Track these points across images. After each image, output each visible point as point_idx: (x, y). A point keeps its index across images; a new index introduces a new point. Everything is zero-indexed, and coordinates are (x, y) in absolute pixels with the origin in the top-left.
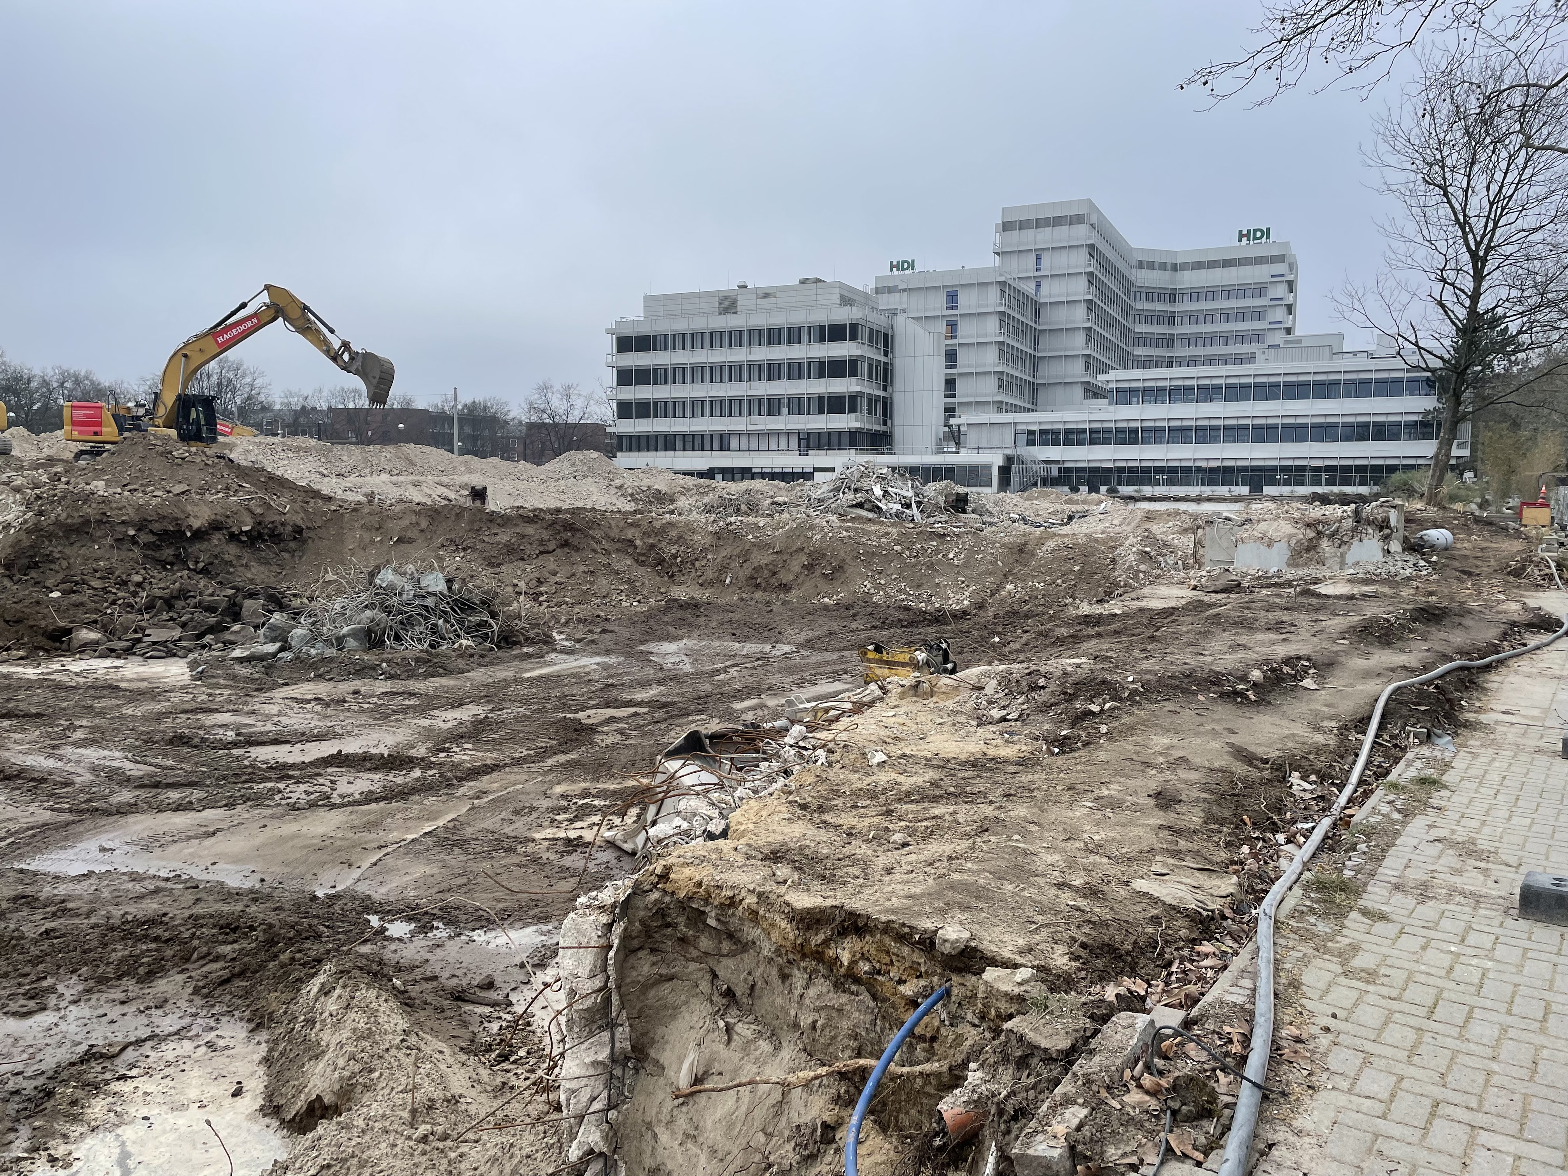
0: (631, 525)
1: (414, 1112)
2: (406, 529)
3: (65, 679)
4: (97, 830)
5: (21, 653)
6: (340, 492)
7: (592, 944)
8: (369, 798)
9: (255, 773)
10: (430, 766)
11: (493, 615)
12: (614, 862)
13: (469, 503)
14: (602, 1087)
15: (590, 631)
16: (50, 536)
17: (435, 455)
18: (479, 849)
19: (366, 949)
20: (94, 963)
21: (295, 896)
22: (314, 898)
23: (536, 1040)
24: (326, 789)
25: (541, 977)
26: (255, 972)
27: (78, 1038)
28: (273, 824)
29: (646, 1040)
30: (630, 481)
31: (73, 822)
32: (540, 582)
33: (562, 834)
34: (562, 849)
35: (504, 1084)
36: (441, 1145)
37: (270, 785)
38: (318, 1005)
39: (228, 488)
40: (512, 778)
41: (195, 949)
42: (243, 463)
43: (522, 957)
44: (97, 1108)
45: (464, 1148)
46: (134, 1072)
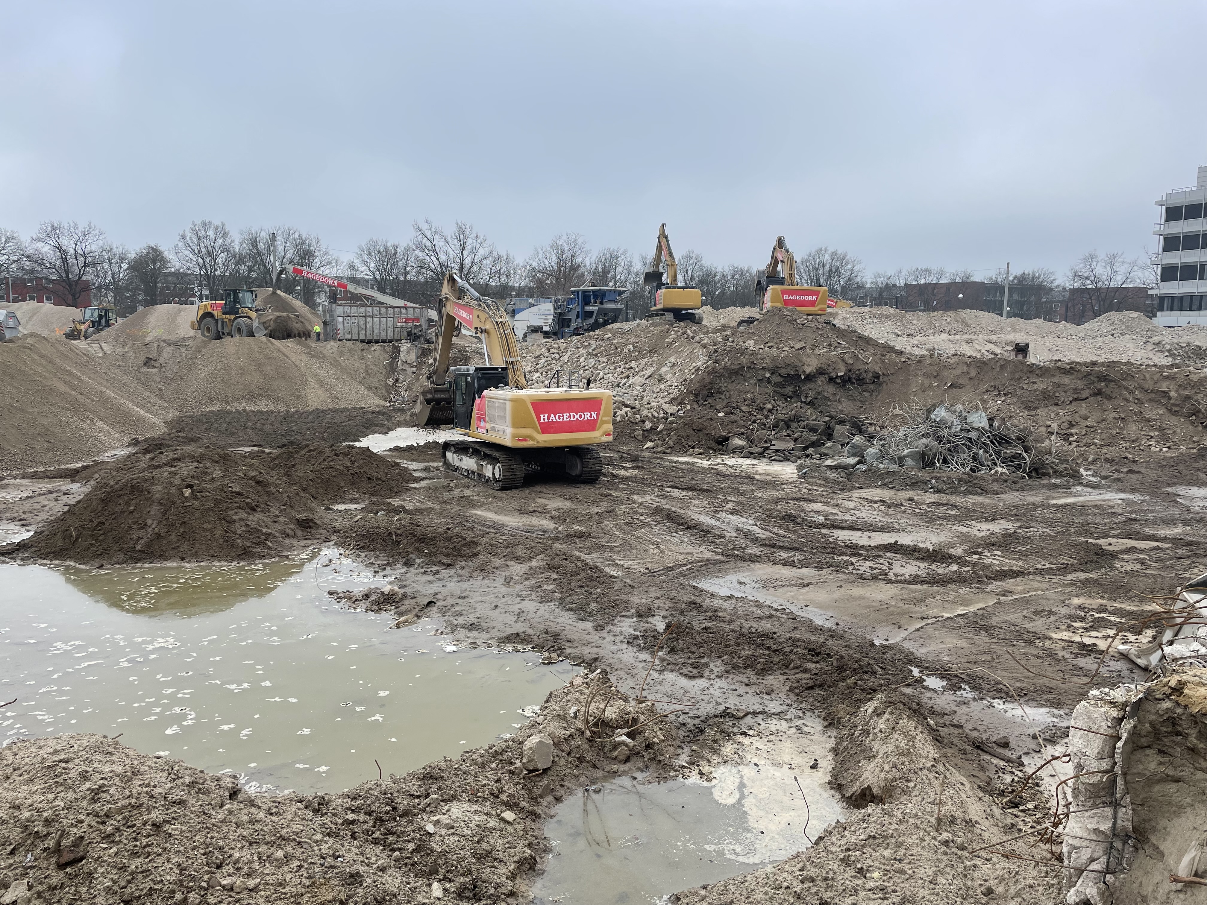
0: (1167, 377)
1: (939, 820)
2: (958, 377)
3: (724, 469)
4: (737, 569)
5: (700, 450)
6: (909, 348)
7: (1102, 731)
8: (916, 580)
9: (836, 548)
10: (965, 563)
11: (1027, 450)
12: (1126, 672)
13: (1012, 357)
14: (1101, 853)
15: (1116, 470)
16: (721, 376)
17: (987, 318)
18: (1002, 636)
19: (908, 691)
20: (732, 654)
21: (859, 640)
22: (872, 645)
23: (1043, 799)
24: (885, 568)
25: (1049, 751)
26: (830, 687)
27: (720, 700)
28: (846, 587)
29: (1147, 826)
30: (1168, 339)
31: (724, 562)
32: (1071, 425)
33: (1077, 639)
34: (1077, 651)
35: (1013, 825)
36: (959, 853)
37: (846, 558)
38: (872, 722)
39: (830, 345)
40: (1035, 585)
41: (792, 661)
42: (842, 327)
43: (1036, 730)
44: (728, 749)
45: (978, 861)
46: (751, 732)
